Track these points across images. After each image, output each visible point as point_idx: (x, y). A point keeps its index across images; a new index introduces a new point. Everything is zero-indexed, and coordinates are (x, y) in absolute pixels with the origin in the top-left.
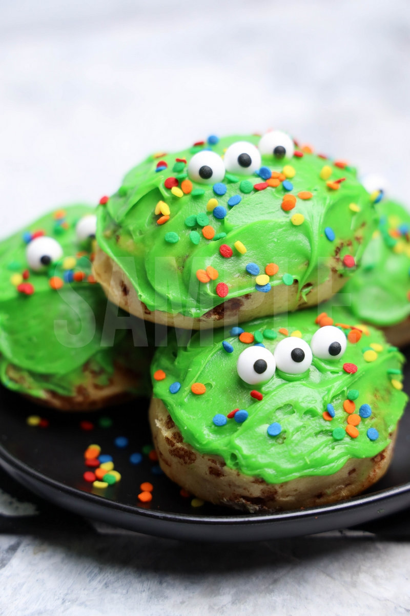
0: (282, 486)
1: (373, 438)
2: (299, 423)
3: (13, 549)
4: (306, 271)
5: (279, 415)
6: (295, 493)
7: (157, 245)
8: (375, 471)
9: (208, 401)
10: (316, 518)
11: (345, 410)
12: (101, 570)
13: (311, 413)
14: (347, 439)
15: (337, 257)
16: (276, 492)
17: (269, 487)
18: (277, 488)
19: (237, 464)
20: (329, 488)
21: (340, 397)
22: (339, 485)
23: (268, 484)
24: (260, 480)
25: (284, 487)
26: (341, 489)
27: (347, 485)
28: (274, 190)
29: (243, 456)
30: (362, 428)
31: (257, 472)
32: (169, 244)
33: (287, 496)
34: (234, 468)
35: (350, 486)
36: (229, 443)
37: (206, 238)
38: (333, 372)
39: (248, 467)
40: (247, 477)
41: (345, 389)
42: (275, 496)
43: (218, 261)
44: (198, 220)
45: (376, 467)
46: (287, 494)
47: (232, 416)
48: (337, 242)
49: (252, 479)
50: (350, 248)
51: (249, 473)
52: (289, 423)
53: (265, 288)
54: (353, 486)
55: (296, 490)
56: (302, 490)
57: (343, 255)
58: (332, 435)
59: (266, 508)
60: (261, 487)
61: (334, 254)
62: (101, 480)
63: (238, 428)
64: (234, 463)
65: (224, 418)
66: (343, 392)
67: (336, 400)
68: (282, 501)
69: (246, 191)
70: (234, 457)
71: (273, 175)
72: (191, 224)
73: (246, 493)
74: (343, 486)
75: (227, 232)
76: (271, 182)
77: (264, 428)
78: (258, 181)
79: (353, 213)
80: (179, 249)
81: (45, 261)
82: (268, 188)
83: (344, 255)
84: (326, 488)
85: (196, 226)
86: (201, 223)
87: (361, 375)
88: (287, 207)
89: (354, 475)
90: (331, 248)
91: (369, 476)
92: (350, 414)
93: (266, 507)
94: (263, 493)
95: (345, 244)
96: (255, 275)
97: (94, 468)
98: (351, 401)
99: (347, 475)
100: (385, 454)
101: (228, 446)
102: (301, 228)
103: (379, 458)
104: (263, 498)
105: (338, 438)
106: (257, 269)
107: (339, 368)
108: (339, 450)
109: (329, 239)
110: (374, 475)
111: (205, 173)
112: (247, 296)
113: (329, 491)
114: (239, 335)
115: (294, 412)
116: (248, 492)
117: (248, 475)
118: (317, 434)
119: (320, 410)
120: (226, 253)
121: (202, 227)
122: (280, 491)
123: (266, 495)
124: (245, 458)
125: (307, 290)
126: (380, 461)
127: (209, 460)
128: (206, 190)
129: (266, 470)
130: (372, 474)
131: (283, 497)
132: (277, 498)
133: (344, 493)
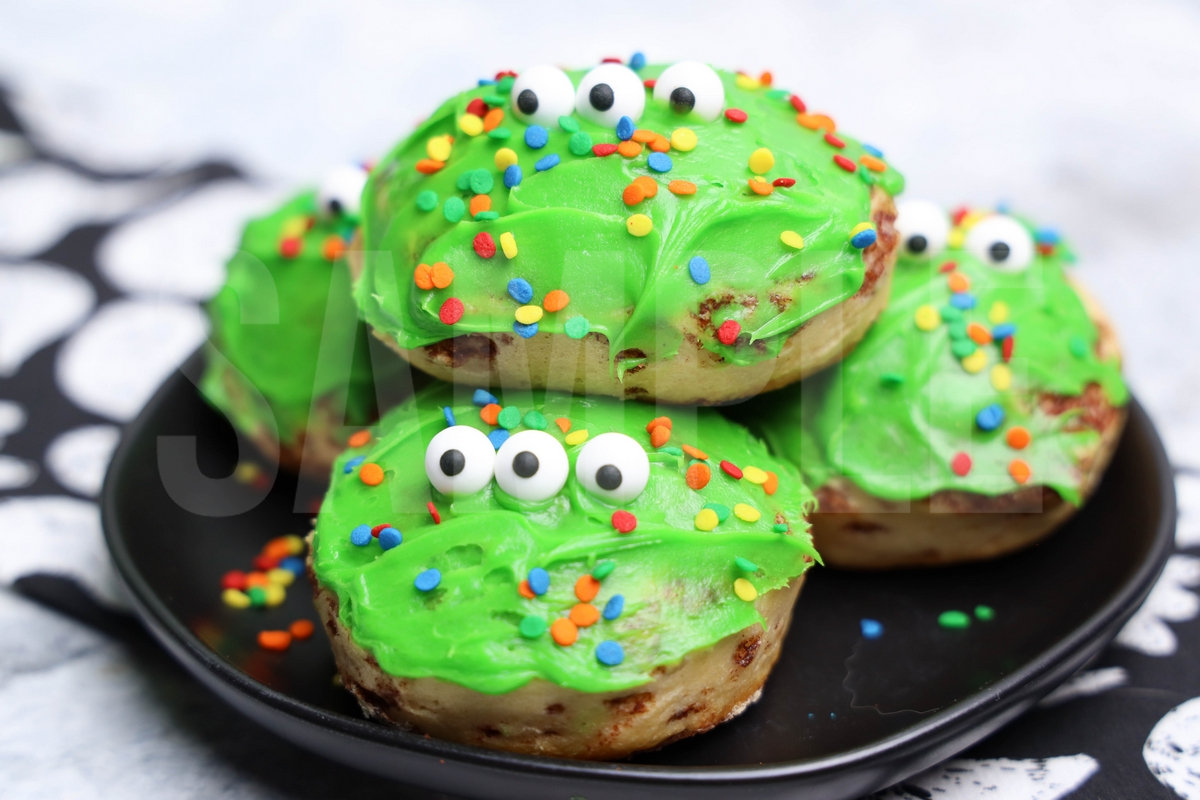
0: (405, 684)
1: (609, 660)
2: (476, 584)
3: (80, 654)
4: (626, 323)
5: (451, 560)
6: (434, 707)
7: (406, 208)
8: (616, 728)
9: (373, 499)
10: (442, 761)
11: (576, 593)
12: (166, 733)
13: (503, 573)
14: (547, 644)
15: (706, 316)
16: (397, 692)
17: (384, 677)
18: (396, 684)
19: (350, 619)
20: (507, 723)
21: (578, 565)
22: (529, 724)
23: (382, 672)
24: (371, 660)
25: (408, 686)
26: (536, 736)
27: (548, 733)
28: (626, 162)
29: (359, 606)
30: (598, 636)
31: (368, 643)
32: (421, 212)
33: (423, 708)
34: (346, 624)
35: (559, 737)
36: (350, 580)
37: (472, 217)
38: (593, 520)
39: (359, 629)
40: (357, 647)
41: (592, 555)
42: (397, 699)
43: (467, 260)
44: (472, 180)
45: (622, 722)
46: (422, 704)
47: (376, 533)
48: (715, 289)
49: (364, 654)
50: (746, 311)
51: (359, 641)
52: (459, 577)
53: (527, 330)
54: (564, 740)
55: (436, 702)
56: (447, 705)
57: (721, 317)
58: (517, 624)
59: (386, 717)
60: (375, 673)
61: (696, 309)
62: (243, 590)
63: (376, 557)
64: (347, 616)
65: (366, 534)
66: (584, 559)
67: (567, 568)
68: (411, 714)
69: (576, 152)
70: (350, 603)
71: (636, 136)
72: (463, 186)
73: (358, 679)
74: (538, 731)
75: (507, 211)
76: (628, 147)
77: (414, 572)
78: (606, 137)
79: (788, 249)
80: (428, 224)
81: (335, 207)
82: (615, 156)
83: (726, 319)
84: (502, 722)
85: (468, 193)
86: (476, 187)
87: (650, 543)
88: (632, 200)
89: (560, 718)
90: (695, 296)
91: (600, 735)
92: (584, 602)
93: (387, 715)
94: (379, 685)
95: (738, 299)
96: (522, 304)
97: (263, 570)
98: (597, 582)
99: (544, 712)
100: (648, 705)
101: (349, 584)
102: (643, 243)
103: (632, 705)
104: (379, 695)
105: (528, 633)
106: (525, 292)
107: (605, 515)
108: (523, 655)
109: (696, 278)
110: (612, 735)
111: (528, 104)
112: (506, 339)
113: (506, 729)
114: (482, 405)
115: (479, 563)
116: (360, 675)
117: (356, 643)
118: (495, 615)
119: (520, 575)
120: (484, 248)
121: (475, 194)
122: (402, 691)
123: (383, 691)
124: (362, 612)
125: (634, 362)
126: (632, 713)
127: (328, 599)
128: (514, 132)
129: (382, 644)
130: (608, 731)
131: (412, 707)
132: (400, 704)
133: (542, 745)
